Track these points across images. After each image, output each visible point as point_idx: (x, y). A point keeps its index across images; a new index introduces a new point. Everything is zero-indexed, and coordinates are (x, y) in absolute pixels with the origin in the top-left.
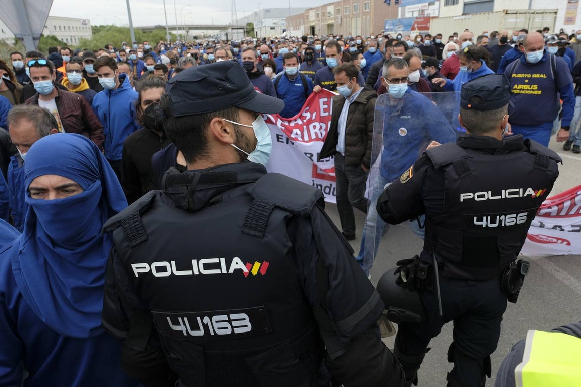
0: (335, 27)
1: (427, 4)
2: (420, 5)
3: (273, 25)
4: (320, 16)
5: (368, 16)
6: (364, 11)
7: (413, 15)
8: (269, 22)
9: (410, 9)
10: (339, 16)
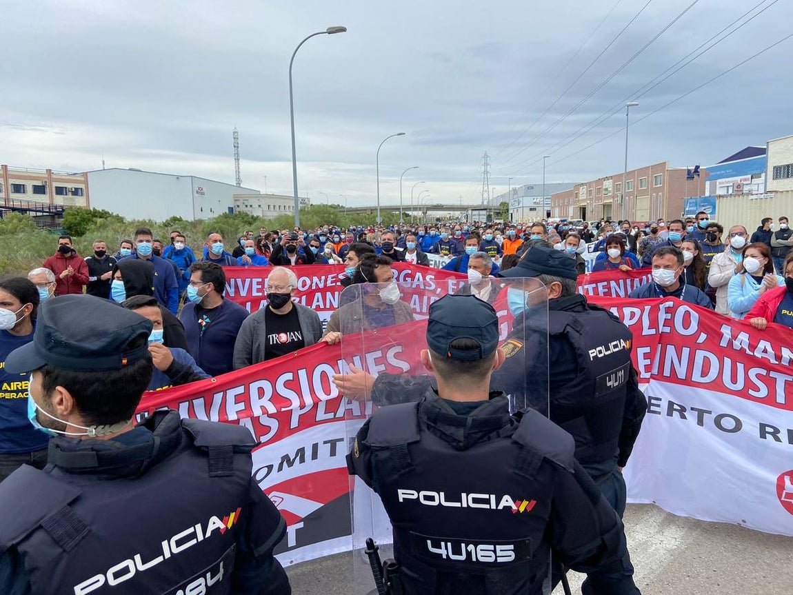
0: (614, 208)
1: (750, 176)
2: (738, 178)
3: (534, 206)
4: (593, 194)
5: (660, 194)
6: (654, 186)
7: (728, 192)
8: (528, 202)
9: (723, 183)
10: (619, 194)
